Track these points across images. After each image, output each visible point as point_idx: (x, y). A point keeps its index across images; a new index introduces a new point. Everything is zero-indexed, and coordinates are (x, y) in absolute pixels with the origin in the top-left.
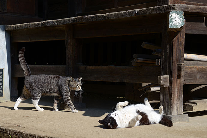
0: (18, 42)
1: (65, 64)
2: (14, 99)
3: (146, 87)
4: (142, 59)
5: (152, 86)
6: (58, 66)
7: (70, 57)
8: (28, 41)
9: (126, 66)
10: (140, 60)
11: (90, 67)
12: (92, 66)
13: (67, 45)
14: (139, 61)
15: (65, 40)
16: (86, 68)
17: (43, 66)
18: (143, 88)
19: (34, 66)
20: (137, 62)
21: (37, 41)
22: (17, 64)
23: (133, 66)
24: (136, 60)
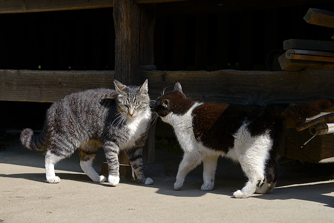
1: (112, 68)
3: (317, 122)
4: (305, 52)
5: (330, 119)
6: (94, 72)
7: (125, 49)
8: (20, 11)
9: (265, 70)
10: (299, 54)
11: (175, 75)
12: (179, 73)
13: (117, 20)
14: (297, 57)
15: (112, 8)
16: (164, 77)
17: (57, 72)
18: (309, 126)
19: (36, 72)
20: (292, 61)
21: (43, 10)
23: (282, 70)
24: (289, 54)
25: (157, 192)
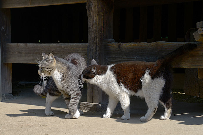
0: (12, 7)
1: (86, 41)
2: (7, 98)
7: (94, 29)
8: (27, 6)
11: (127, 45)
13: (89, 10)
15: (86, 3)
16: (119, 47)
17: (51, 45)
19: (38, 45)
22: (10, 43)
23: (196, 41)
24: (201, 31)
25: (116, 121)
